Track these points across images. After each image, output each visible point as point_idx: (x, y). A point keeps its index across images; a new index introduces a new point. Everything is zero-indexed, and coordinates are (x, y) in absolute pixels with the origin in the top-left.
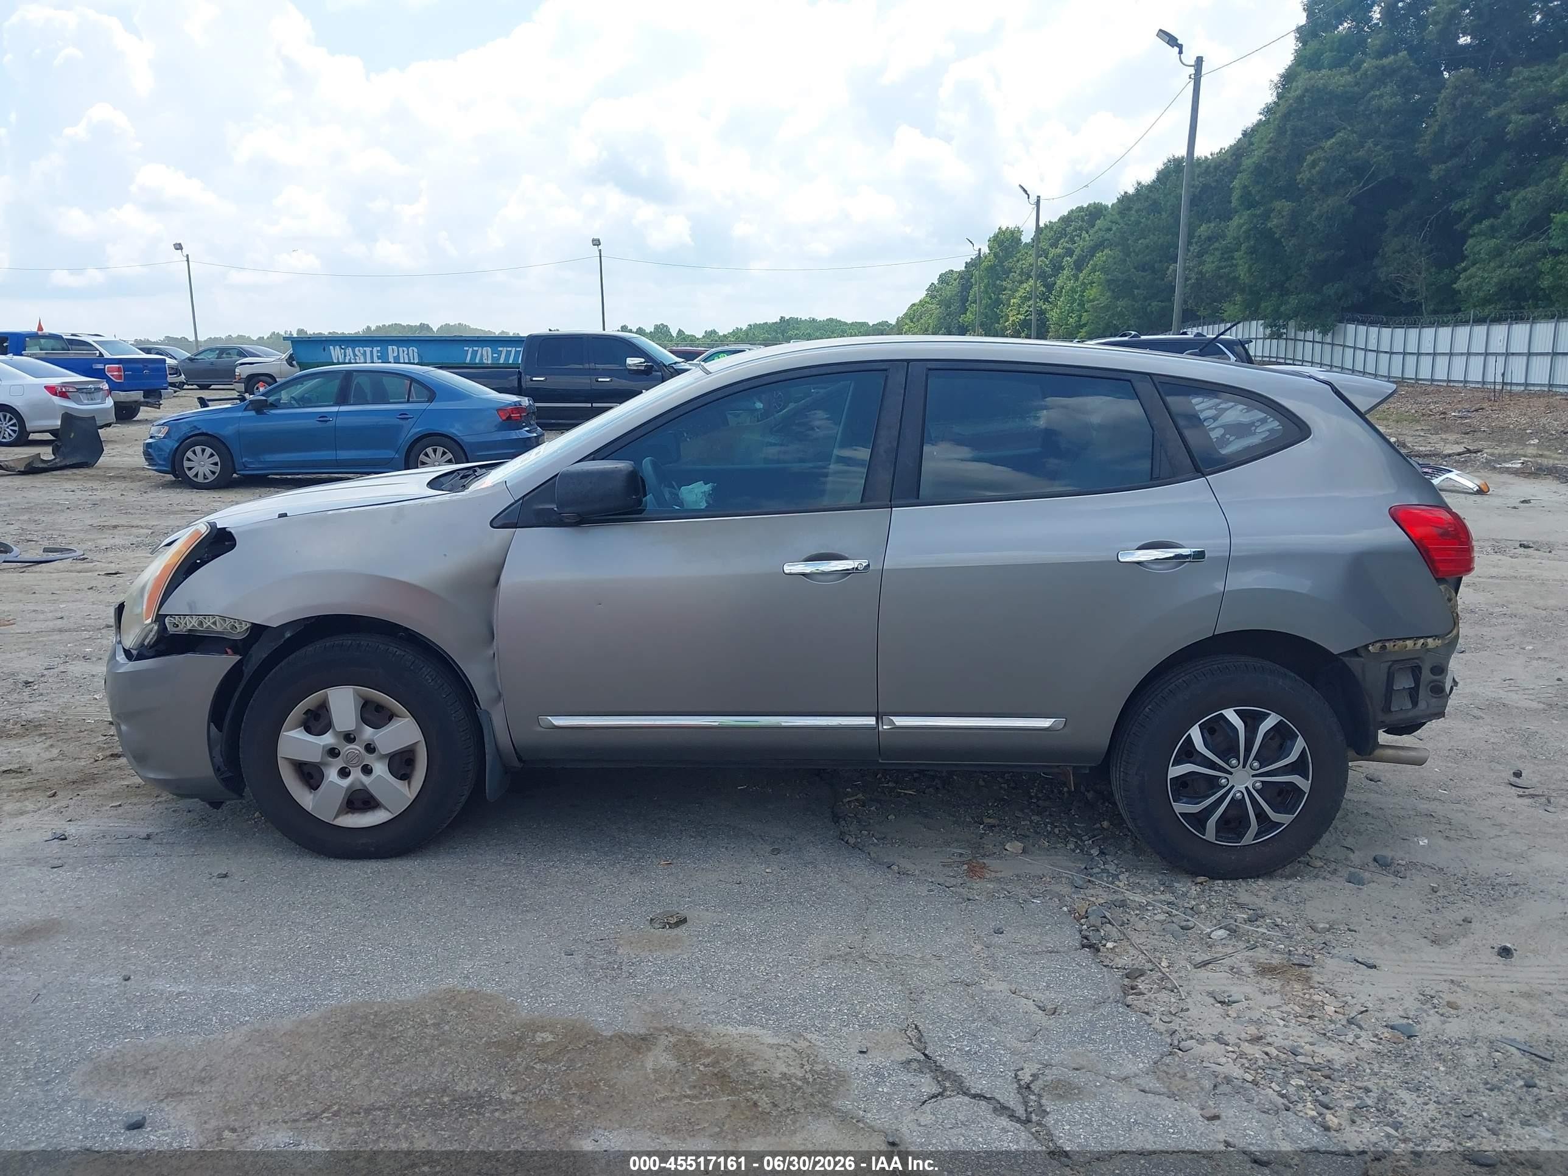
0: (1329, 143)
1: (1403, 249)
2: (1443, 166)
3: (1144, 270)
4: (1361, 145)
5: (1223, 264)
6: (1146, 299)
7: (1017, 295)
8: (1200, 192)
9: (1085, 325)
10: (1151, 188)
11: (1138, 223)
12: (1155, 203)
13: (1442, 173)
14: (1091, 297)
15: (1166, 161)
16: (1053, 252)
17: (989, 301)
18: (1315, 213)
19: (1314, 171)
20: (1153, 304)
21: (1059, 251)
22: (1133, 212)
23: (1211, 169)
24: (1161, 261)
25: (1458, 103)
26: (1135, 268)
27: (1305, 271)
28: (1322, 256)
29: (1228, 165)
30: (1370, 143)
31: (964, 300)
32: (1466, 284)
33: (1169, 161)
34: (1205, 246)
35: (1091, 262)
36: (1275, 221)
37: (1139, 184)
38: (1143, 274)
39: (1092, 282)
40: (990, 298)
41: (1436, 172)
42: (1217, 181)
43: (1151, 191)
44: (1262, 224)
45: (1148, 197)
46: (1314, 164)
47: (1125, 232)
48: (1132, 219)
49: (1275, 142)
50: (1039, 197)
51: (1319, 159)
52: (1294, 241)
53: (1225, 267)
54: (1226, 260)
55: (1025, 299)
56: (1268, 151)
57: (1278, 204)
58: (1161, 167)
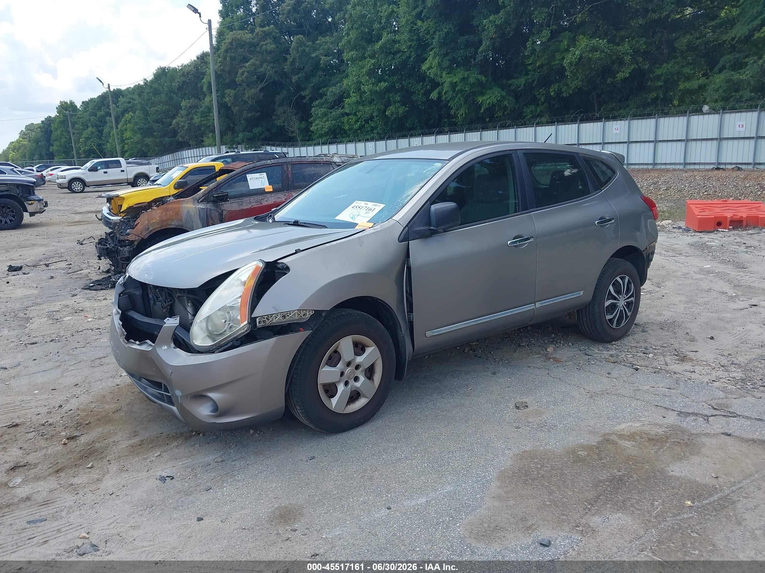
0: (247, 64)
1: (285, 113)
2: (296, 76)
3: (157, 122)
4: (261, 66)
5: (203, 119)
6: (161, 137)
7: (82, 136)
8: (182, 84)
9: (126, 151)
10: (152, 82)
11: (149, 100)
12: (156, 89)
13: (297, 79)
14: (127, 137)
15: (157, 69)
16: (99, 114)
17: (65, 139)
18: (247, 96)
19: (243, 77)
20: (166, 139)
21: (102, 113)
22: (145, 94)
23: (185, 74)
24: (166, 118)
25: (299, 50)
26: (153, 122)
27: (243, 122)
28: (250, 115)
29: (193, 72)
30: (265, 65)
31: (48, 140)
32: (316, 128)
33: (158, 69)
34: (189, 111)
35: (123, 119)
36: (227, 99)
37: (145, 80)
38: (158, 124)
39: (126, 130)
40: (66, 138)
41: (294, 79)
42: (189, 79)
43: (153, 84)
44: (221, 100)
45: (152, 87)
46: (243, 74)
47: (143, 104)
48: (145, 97)
49: (222, 63)
50: (109, 84)
51: (244, 71)
52: (237, 108)
53: (205, 120)
54: (204, 117)
55: (87, 139)
56: (220, 67)
57: (227, 91)
58: (155, 72)
